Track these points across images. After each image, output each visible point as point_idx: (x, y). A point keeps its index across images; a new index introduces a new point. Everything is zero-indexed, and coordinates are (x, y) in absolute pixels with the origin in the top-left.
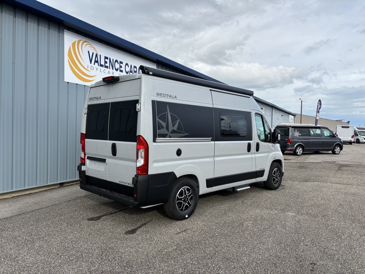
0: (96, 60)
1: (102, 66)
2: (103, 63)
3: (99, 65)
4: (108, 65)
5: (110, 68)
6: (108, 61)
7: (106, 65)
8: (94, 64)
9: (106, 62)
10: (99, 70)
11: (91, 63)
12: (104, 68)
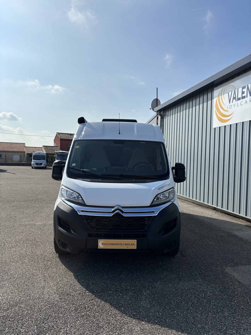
0: (234, 96)
1: (239, 99)
2: (240, 96)
3: (236, 101)
4: (245, 95)
5: (247, 97)
6: (245, 90)
7: (243, 95)
8: (232, 102)
9: (243, 93)
10: (236, 106)
11: (230, 103)
12: (241, 100)
